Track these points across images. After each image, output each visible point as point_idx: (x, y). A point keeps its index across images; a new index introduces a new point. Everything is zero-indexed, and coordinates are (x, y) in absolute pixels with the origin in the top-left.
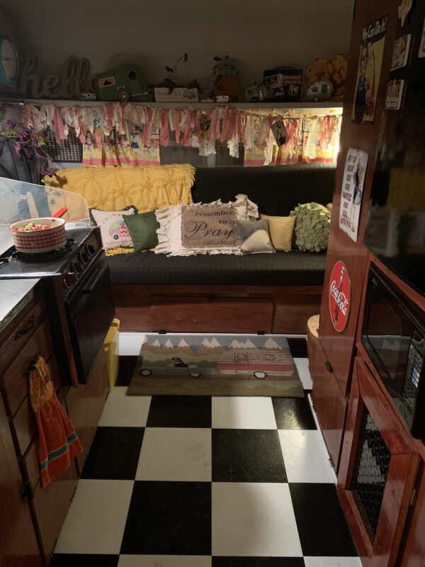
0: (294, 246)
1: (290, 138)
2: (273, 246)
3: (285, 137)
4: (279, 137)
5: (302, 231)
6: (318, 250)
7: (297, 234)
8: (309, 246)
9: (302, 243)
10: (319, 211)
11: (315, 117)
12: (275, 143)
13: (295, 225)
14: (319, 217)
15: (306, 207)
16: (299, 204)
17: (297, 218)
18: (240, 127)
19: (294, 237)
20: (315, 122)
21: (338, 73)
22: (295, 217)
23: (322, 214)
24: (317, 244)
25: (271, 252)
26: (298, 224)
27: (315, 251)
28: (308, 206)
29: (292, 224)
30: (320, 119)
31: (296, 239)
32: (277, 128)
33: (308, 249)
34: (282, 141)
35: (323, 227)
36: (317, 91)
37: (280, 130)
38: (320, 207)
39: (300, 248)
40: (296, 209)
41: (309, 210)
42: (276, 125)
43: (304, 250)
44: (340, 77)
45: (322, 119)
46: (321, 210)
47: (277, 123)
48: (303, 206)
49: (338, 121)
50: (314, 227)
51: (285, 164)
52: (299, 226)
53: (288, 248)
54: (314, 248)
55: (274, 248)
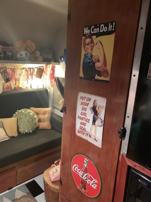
0: (19, 132)
1: (11, 78)
3: (9, 78)
4: (6, 78)
5: (22, 124)
6: (31, 131)
7: (19, 126)
8: (27, 131)
9: (23, 130)
10: (29, 113)
11: (23, 68)
12: (3, 81)
14: (30, 115)
15: (22, 111)
16: (18, 110)
17: (18, 117)
20: (24, 71)
21: (29, 48)
22: (16, 117)
24: (30, 129)
25: (7, 139)
29: (16, 122)
30: (26, 69)
31: (19, 128)
32: (4, 74)
34: (7, 80)
35: (32, 120)
36: (22, 55)
38: (29, 110)
39: (22, 132)
40: (16, 113)
41: (24, 113)
42: (3, 72)
43: (24, 133)
48: (20, 111)
49: (35, 70)
50: (28, 121)
52: (19, 122)
53: (16, 134)
54: (29, 131)
55: (9, 136)
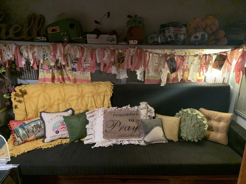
0: (180, 137)
1: (179, 68)
2: (166, 137)
3: (176, 68)
4: (172, 68)
5: (185, 127)
6: (196, 141)
7: (181, 129)
8: (190, 138)
9: (185, 136)
10: (197, 115)
11: (197, 55)
12: (169, 72)
13: (180, 124)
14: (197, 119)
15: (187, 111)
16: (182, 109)
17: (181, 118)
18: (145, 61)
19: (180, 131)
20: (197, 58)
21: (209, 27)
22: (179, 117)
23: (199, 117)
24: (196, 137)
25: (165, 142)
26: (182, 123)
27: (194, 141)
28: (189, 110)
29: (178, 123)
30: (200, 56)
31: (181, 132)
32: (171, 62)
33: (189, 139)
34: (173, 70)
35: (200, 126)
36: (197, 38)
37: (172, 63)
38: (197, 112)
39: (183, 138)
40: (180, 112)
41: (190, 114)
42: (170, 60)
43: (187, 140)
44: (211, 29)
45: (202, 56)
46: (198, 114)
47: (170, 59)
48: (185, 110)
49: (212, 58)
50: (194, 126)
51: (171, 82)
52: (182, 124)
53: (175, 139)
54: (193, 139)
55: (167, 139)
